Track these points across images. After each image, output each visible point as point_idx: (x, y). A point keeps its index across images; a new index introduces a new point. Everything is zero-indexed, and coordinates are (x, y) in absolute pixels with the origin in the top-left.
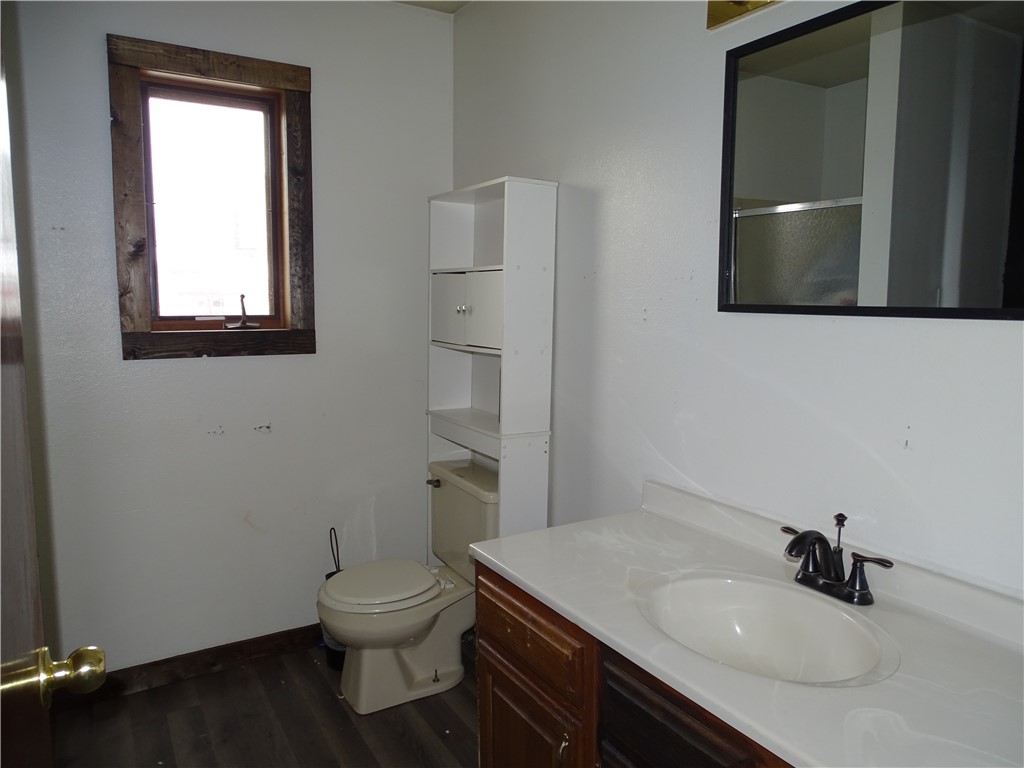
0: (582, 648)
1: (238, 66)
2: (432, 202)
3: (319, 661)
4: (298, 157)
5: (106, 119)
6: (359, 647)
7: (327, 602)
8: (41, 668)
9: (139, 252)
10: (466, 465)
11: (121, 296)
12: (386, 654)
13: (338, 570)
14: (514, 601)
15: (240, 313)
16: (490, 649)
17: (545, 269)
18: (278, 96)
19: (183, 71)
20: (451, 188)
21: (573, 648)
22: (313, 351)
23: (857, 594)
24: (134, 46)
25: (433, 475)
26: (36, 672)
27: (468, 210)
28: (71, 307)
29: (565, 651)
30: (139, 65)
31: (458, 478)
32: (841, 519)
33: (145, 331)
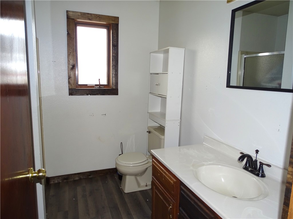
0: (176, 181)
1: (99, 17)
2: (151, 54)
3: (116, 177)
4: (115, 42)
5: (65, 33)
6: (126, 175)
7: (118, 162)
8: (30, 173)
9: (73, 67)
10: (157, 128)
11: (69, 79)
12: (133, 178)
13: (122, 154)
14: (161, 166)
15: (99, 84)
16: (155, 179)
17: (180, 73)
18: (110, 25)
19: (85, 19)
20: (157, 49)
21: (174, 181)
22: (117, 94)
23: (260, 174)
24: (73, 13)
25: (149, 130)
26: (29, 174)
27: (161, 56)
28: (57, 82)
29: (172, 182)
30: (74, 18)
31: (155, 131)
32: (257, 151)
33: (74, 88)
